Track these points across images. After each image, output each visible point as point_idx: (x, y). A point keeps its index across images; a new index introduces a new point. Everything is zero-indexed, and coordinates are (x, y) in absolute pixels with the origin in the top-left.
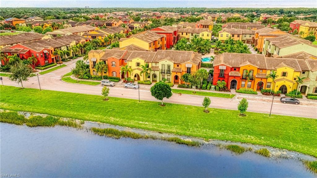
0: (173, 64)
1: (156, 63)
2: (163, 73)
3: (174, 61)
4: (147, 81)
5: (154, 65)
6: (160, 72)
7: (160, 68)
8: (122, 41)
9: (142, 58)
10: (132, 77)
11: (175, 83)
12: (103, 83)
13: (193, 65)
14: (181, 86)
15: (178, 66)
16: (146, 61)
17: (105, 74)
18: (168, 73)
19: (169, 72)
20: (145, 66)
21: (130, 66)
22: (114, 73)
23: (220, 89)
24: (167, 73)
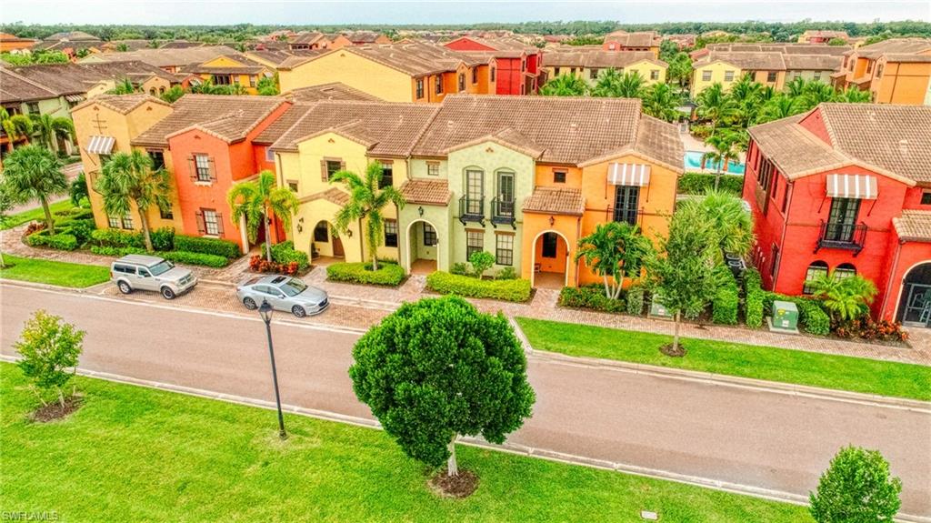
0: (532, 166)
1: (435, 159)
2: (472, 219)
3: (536, 146)
4: (380, 267)
5: (421, 171)
6: (457, 213)
7: (456, 188)
8: (289, 70)
9: (357, 133)
10: (302, 242)
11: (540, 273)
12: (122, 276)
13: (656, 170)
14: (581, 301)
15: (560, 178)
16: (377, 151)
17: (166, 223)
18: (503, 221)
19: (505, 211)
20: (364, 180)
21: (293, 178)
22: (210, 217)
23: (838, 328)
24: (494, 221)
